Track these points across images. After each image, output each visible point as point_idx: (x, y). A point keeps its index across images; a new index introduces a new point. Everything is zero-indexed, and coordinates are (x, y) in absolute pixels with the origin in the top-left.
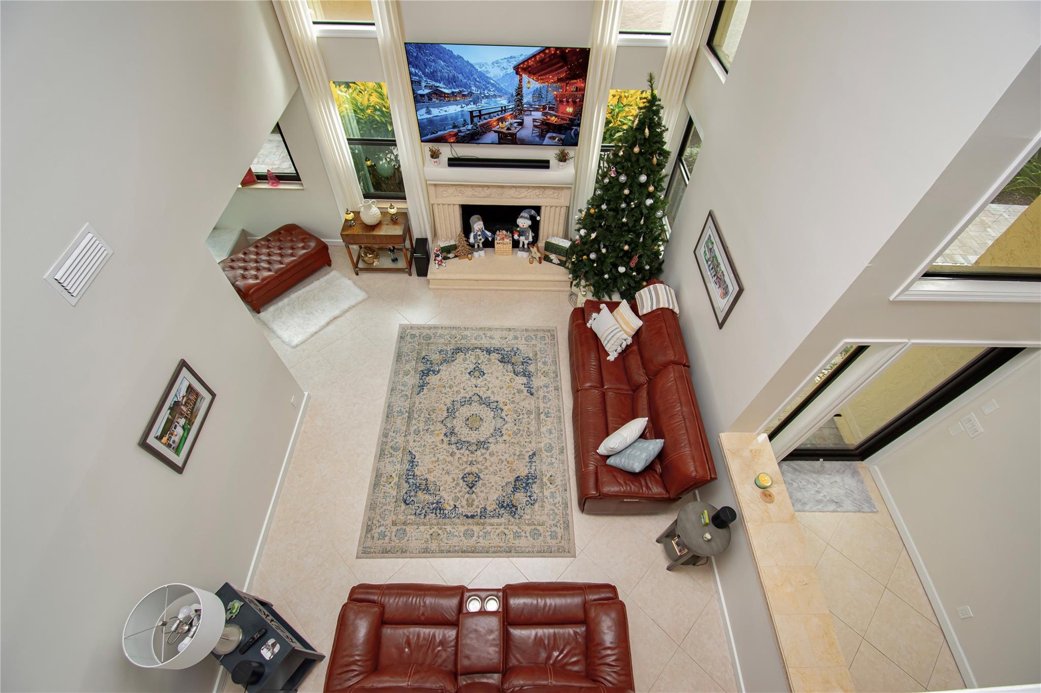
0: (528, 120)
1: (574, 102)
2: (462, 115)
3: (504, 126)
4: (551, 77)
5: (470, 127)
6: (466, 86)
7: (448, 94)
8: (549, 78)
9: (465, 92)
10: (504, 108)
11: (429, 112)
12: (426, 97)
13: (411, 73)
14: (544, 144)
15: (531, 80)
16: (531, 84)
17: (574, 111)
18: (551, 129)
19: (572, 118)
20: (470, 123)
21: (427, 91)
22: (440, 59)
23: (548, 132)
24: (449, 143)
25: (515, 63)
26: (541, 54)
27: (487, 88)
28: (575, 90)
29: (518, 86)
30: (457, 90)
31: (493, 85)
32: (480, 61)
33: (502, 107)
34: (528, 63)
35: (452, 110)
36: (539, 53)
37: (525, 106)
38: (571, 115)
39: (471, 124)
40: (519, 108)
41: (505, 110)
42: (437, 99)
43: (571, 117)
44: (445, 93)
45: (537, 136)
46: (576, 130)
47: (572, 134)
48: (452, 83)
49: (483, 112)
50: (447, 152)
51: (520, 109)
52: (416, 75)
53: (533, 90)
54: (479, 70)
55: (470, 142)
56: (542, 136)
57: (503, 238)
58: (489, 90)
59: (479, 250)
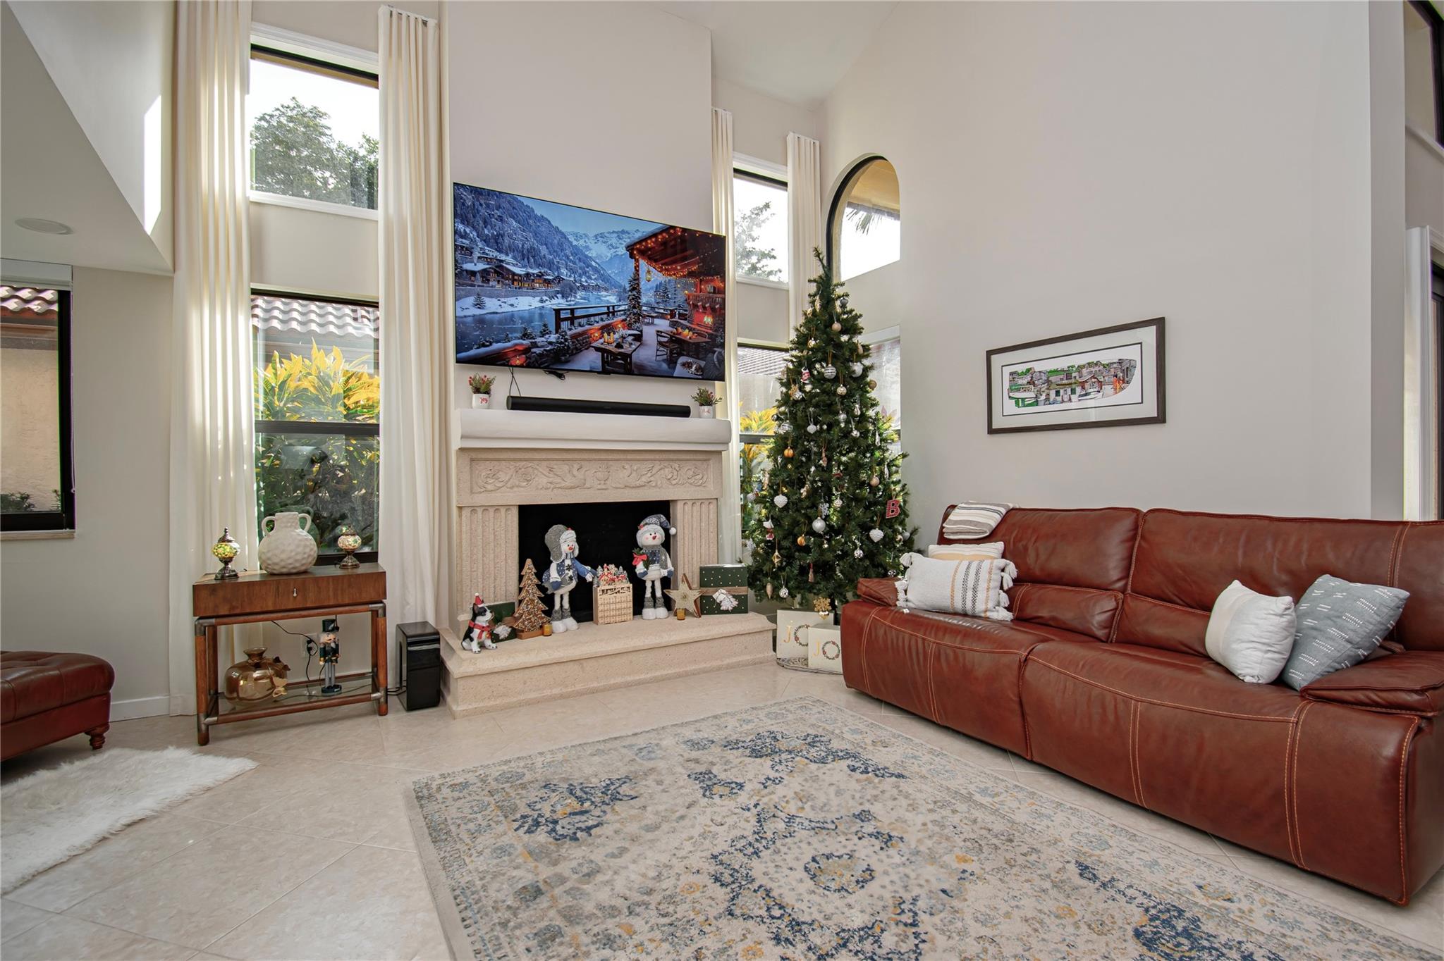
0: (649, 333)
1: (713, 309)
2: (541, 315)
3: (612, 340)
4: (679, 268)
5: (553, 337)
6: (550, 265)
7: (520, 275)
8: (676, 269)
9: (549, 275)
10: (611, 310)
11: (479, 304)
12: (478, 276)
13: (456, 233)
14: (674, 375)
15: (651, 268)
16: (652, 277)
17: (714, 323)
18: (684, 351)
19: (712, 334)
20: (554, 332)
21: (481, 266)
22: (514, 218)
23: (680, 355)
24: (511, 366)
25: (628, 240)
26: (664, 234)
27: (585, 273)
28: (712, 291)
29: (632, 275)
30: (536, 271)
31: (596, 270)
32: (576, 231)
33: (608, 307)
34: (647, 244)
35: (526, 303)
36: (661, 233)
37: (644, 308)
38: (711, 329)
39: (557, 332)
40: (635, 311)
41: (613, 313)
42: (499, 281)
43: (711, 331)
44: (514, 274)
45: (664, 360)
46: (720, 353)
47: (715, 360)
48: (528, 259)
49: (577, 314)
50: (503, 383)
51: (636, 314)
52: (464, 236)
53: (654, 285)
54: (575, 243)
55: (551, 367)
56: (672, 362)
57: (613, 580)
58: (589, 277)
59: (563, 617)
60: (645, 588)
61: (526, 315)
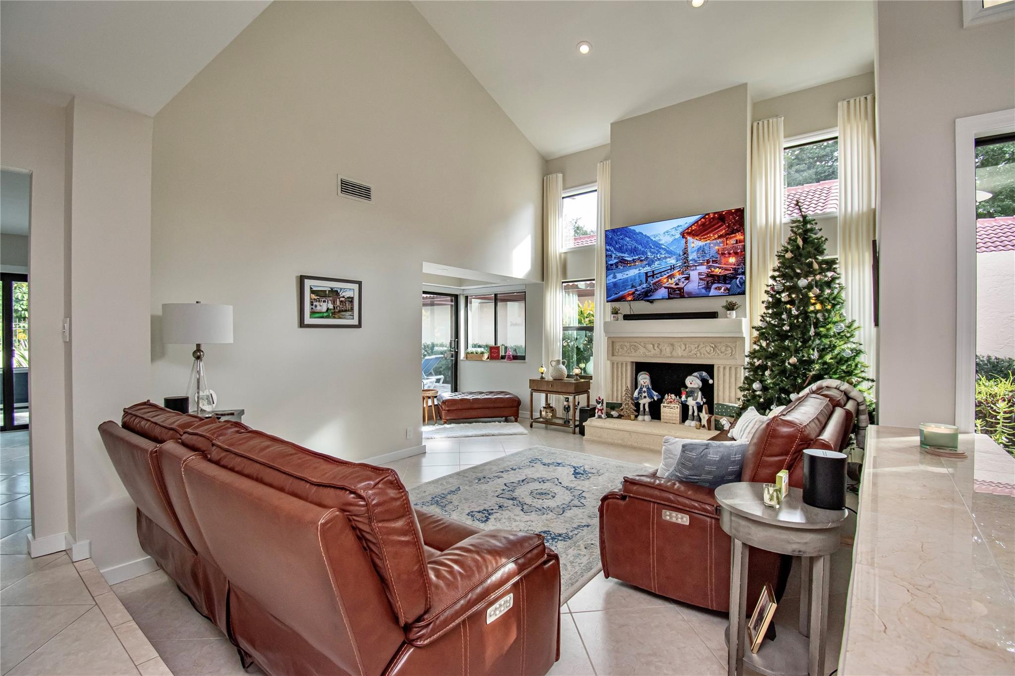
0: (694, 275)
1: (736, 253)
2: (639, 276)
3: (673, 282)
4: (712, 235)
5: (644, 286)
6: (643, 253)
7: (630, 261)
8: (710, 237)
9: (642, 258)
10: (672, 267)
11: (615, 277)
12: (614, 265)
13: (607, 250)
14: (710, 295)
15: (695, 240)
16: (695, 243)
17: (737, 261)
18: (716, 280)
19: (735, 268)
20: (645, 282)
21: (616, 261)
22: (627, 237)
23: (713, 283)
24: (627, 301)
25: (680, 230)
26: (702, 220)
27: (659, 252)
28: (735, 242)
29: (684, 247)
30: (637, 257)
31: (664, 249)
32: (655, 234)
33: (671, 266)
34: (692, 228)
36: (700, 220)
37: (691, 262)
38: (734, 265)
39: (646, 283)
40: (685, 265)
41: (674, 268)
42: (622, 266)
43: (735, 267)
44: (628, 261)
45: (703, 288)
46: (741, 278)
47: (738, 282)
48: (634, 253)
49: (655, 272)
50: (625, 308)
51: (686, 265)
52: (610, 250)
53: (697, 248)
54: (654, 239)
55: (644, 299)
56: (708, 288)
57: (671, 402)
58: (661, 254)
59: (644, 414)
60: (688, 409)
61: (633, 277)
